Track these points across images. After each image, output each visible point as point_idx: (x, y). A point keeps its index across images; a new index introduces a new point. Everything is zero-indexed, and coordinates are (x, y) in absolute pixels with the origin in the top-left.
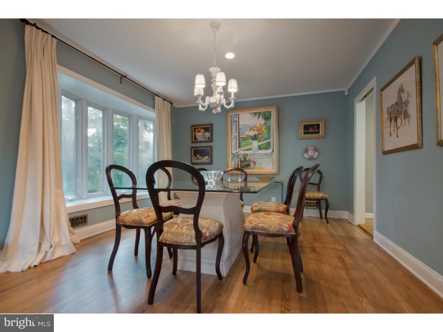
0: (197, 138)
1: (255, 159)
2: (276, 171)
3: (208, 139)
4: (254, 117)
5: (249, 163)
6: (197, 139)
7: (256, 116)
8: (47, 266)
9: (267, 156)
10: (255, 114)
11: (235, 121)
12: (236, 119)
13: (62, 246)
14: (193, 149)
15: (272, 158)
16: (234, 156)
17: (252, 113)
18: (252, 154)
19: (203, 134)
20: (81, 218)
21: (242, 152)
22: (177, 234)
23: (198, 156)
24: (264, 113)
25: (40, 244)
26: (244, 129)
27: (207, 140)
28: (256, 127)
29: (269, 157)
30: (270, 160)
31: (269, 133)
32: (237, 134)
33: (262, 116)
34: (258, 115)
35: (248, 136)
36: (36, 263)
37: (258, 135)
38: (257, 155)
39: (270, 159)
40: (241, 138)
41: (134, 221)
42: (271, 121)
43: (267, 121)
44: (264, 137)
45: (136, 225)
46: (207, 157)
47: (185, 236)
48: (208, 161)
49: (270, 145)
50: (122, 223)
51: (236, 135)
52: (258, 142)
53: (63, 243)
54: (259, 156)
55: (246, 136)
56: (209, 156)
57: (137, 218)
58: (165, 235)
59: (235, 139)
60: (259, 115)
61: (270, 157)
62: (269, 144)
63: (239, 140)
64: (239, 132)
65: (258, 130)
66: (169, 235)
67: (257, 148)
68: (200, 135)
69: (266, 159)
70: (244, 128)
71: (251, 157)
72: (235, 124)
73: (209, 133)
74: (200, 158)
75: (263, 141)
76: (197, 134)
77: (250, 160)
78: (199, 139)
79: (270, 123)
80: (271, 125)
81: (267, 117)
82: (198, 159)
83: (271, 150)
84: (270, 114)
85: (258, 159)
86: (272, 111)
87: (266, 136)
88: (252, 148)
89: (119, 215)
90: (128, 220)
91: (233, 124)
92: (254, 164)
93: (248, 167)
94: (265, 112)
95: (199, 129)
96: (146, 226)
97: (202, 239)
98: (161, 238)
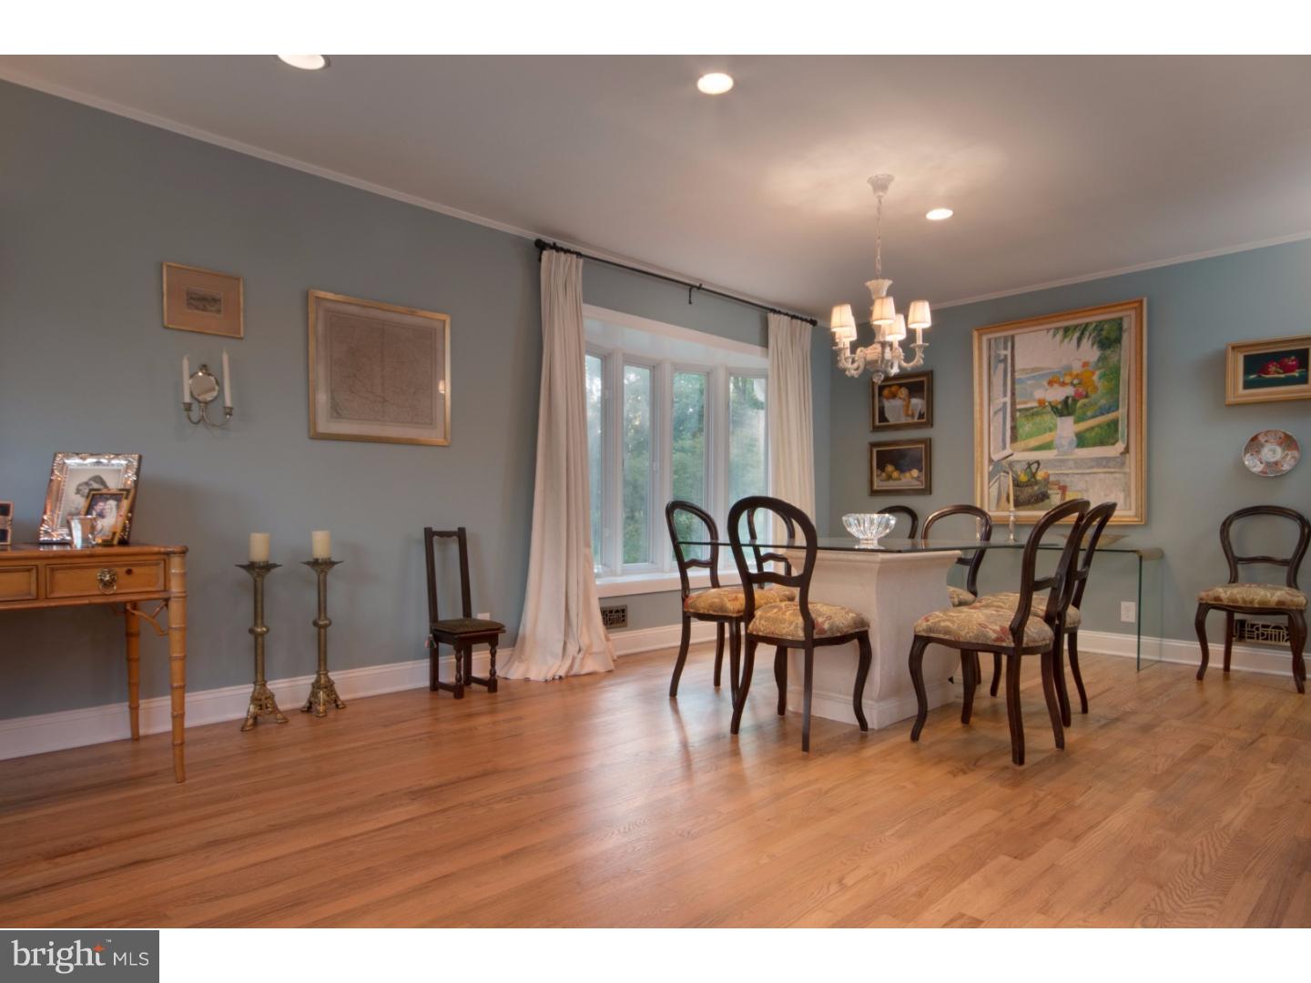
0: (887, 415)
1: (1065, 478)
2: (1136, 516)
3: (919, 419)
4: (1062, 341)
5: (1043, 490)
6: (886, 420)
7: (1071, 339)
8: (574, 681)
9: (1104, 467)
10: (1067, 330)
11: (1002, 357)
12: (1005, 352)
13: (594, 653)
14: (875, 450)
15: (1125, 473)
16: (998, 467)
17: (1057, 329)
18: (1055, 460)
19: (904, 403)
20: (617, 611)
21: (1022, 457)
22: (775, 621)
23: (890, 468)
24: (1099, 326)
25: (565, 643)
26: (1029, 382)
27: (916, 420)
28: (1071, 374)
29: (1113, 470)
30: (1115, 478)
31: (1114, 391)
32: (1008, 399)
33: (1090, 335)
34: (1077, 335)
35: (1041, 403)
36: (562, 673)
37: (1077, 398)
38: (1071, 464)
39: (1117, 475)
40: (1020, 410)
41: (711, 606)
42: (1122, 353)
43: (1108, 352)
44: (1096, 403)
45: (715, 614)
46: (915, 473)
47: (787, 625)
48: (918, 483)
49: (1116, 430)
50: (692, 610)
51: (1005, 404)
52: (1076, 422)
53: (595, 649)
54: (1077, 468)
55: (1035, 404)
56: (920, 470)
57: (717, 600)
58: (757, 622)
59: (1001, 414)
60: (1082, 333)
61: (1117, 470)
62: (1113, 426)
63: (1013, 418)
64: (1013, 394)
65: (1076, 382)
66: (763, 622)
67: (1070, 444)
68: (895, 408)
69: (1102, 476)
70: (1029, 379)
71: (1050, 472)
72: (1001, 366)
73: (923, 398)
74: (895, 474)
75: (1094, 417)
76: (888, 404)
77: (1046, 480)
78: (892, 419)
79: (1120, 355)
80: (1122, 365)
81: (1107, 338)
82: (889, 477)
83: (1120, 446)
84: (1120, 329)
85: (1076, 476)
86: (1127, 316)
87: (1103, 402)
88: (1056, 442)
89: (687, 596)
90: (702, 605)
91: (996, 367)
92: (1060, 492)
93: (1041, 504)
94: (1100, 322)
95: (893, 389)
96: (730, 615)
97: (815, 631)
98: (750, 626)
